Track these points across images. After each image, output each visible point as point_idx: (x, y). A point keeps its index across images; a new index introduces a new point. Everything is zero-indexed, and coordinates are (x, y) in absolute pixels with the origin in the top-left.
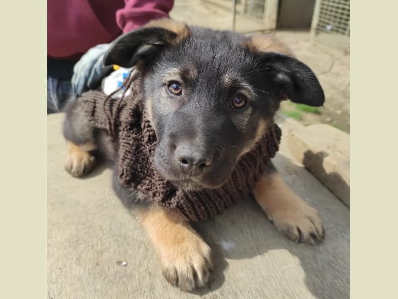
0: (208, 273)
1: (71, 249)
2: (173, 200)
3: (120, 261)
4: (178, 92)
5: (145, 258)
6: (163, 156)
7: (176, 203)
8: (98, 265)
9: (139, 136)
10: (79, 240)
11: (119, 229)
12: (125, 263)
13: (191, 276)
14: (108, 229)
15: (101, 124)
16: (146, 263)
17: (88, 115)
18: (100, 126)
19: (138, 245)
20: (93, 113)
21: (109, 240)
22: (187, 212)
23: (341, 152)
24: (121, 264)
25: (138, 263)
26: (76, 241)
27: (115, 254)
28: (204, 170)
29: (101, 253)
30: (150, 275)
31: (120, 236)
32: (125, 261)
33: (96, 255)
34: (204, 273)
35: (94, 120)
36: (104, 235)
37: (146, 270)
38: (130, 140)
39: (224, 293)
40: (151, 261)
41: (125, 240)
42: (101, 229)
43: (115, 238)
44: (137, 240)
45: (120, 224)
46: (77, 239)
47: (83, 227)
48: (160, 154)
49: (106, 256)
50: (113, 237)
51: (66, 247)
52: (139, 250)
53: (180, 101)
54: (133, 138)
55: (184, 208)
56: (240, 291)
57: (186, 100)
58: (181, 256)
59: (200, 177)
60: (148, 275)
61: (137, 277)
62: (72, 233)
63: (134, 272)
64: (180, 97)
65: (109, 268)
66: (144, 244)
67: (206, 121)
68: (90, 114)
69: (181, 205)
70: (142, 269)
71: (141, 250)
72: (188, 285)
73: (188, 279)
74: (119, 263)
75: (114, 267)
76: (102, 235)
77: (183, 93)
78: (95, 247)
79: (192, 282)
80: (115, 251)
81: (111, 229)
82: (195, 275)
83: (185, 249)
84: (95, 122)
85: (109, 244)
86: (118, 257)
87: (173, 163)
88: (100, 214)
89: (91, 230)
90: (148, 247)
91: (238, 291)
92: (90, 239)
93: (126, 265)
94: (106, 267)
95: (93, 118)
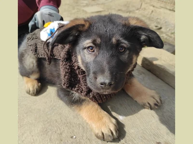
0: (118, 132)
1: (45, 136)
2: (91, 94)
3: (72, 136)
4: (93, 50)
5: (84, 132)
6: (91, 83)
7: (92, 95)
8: (61, 141)
9: (71, 64)
10: (47, 130)
11: (66, 120)
12: (75, 137)
13: (110, 134)
14: (60, 121)
15: (42, 55)
16: (85, 134)
17: (33, 52)
18: (41, 56)
19: (78, 126)
20: (36, 50)
21: (63, 126)
22: (98, 99)
23: (164, 61)
24: (73, 138)
25: (81, 135)
26: (46, 131)
27: (68, 133)
28: (112, 86)
29: (61, 134)
30: (89, 140)
31: (68, 123)
32: (75, 136)
33: (59, 136)
34: (116, 132)
35: (37, 54)
36: (59, 124)
37: (87, 138)
38: (67, 66)
39: (127, 142)
40: (87, 133)
41: (71, 125)
42: (56, 122)
43: (65, 125)
44: (77, 124)
45: (65, 117)
46: (46, 129)
47: (47, 122)
48: (90, 81)
49: (64, 135)
50: (64, 124)
51: (42, 135)
52: (80, 129)
53: (94, 55)
54: (69, 65)
55: (96, 97)
56: (134, 139)
57: (97, 54)
58: (104, 125)
59: (110, 89)
60: (88, 140)
61: (83, 142)
62: (42, 127)
63: (81, 141)
64: (94, 53)
65: (67, 141)
66: (81, 125)
67: (108, 63)
68: (34, 51)
69: (95, 96)
70: (84, 138)
71: (81, 128)
72: (110, 138)
73: (109, 136)
74: (72, 137)
75: (70, 140)
76: (58, 125)
77: (95, 51)
78: (57, 132)
79: (111, 137)
80: (68, 132)
81: (61, 120)
82: (112, 133)
83: (105, 122)
84: (37, 55)
85: (63, 129)
86: (70, 135)
87: (97, 85)
88: (53, 113)
89: (52, 123)
90: (83, 126)
91: (133, 139)
92: (53, 128)
93: (75, 138)
94: (66, 141)
95: (36, 53)
